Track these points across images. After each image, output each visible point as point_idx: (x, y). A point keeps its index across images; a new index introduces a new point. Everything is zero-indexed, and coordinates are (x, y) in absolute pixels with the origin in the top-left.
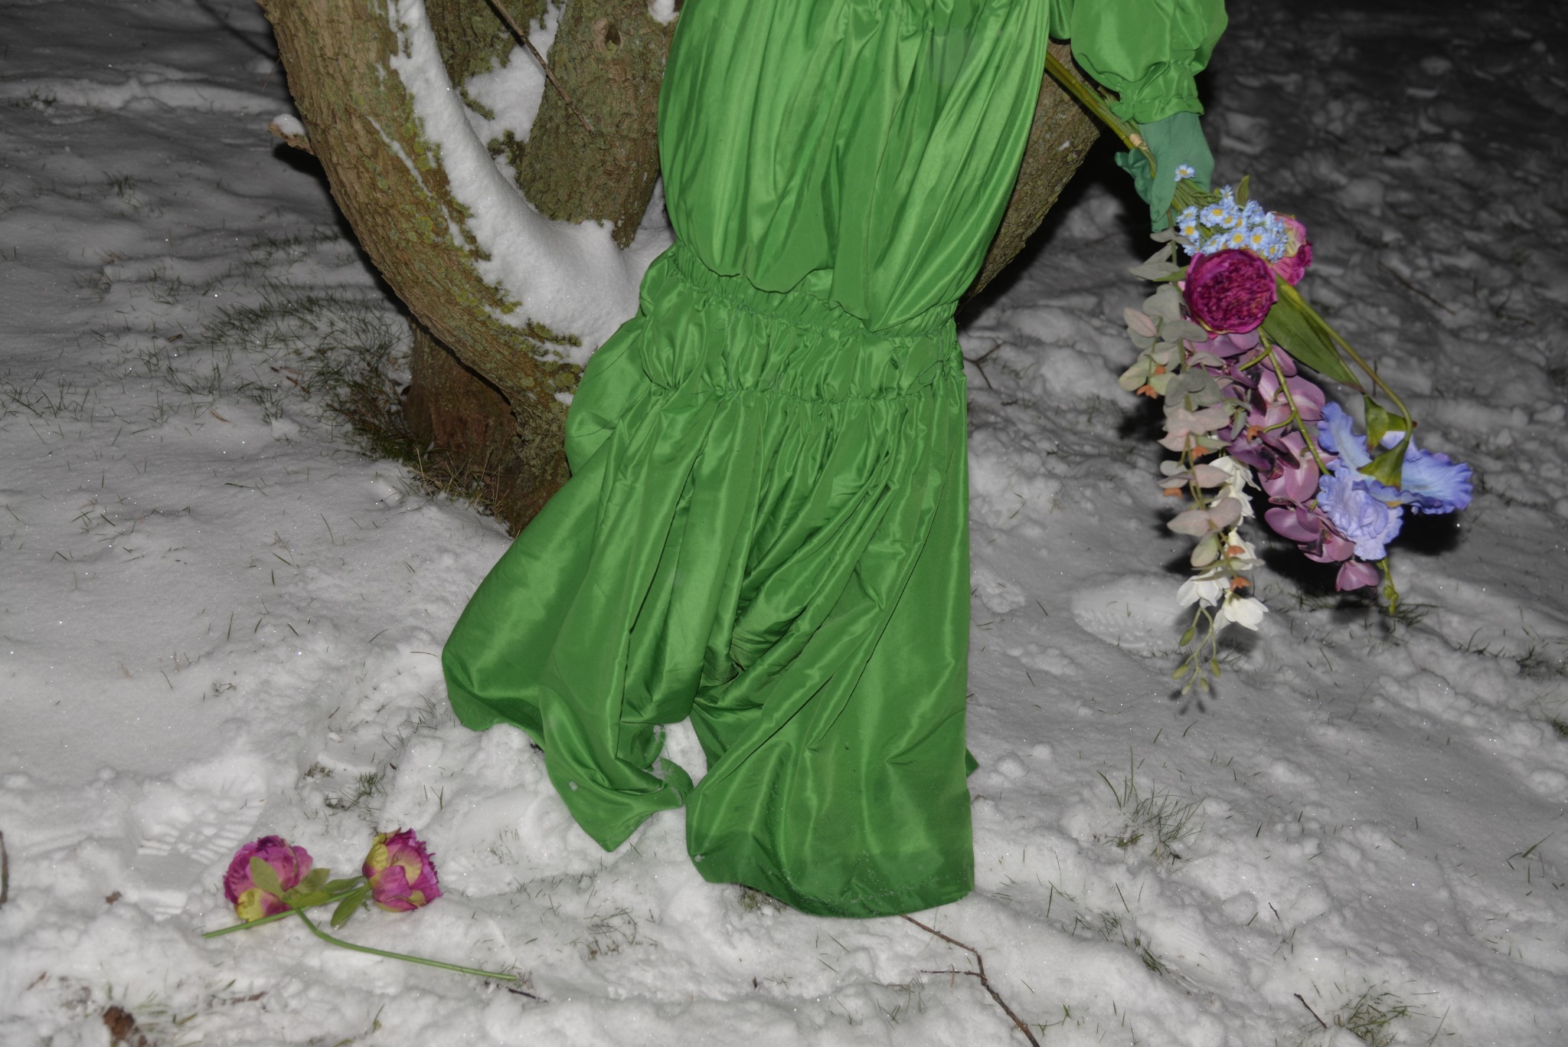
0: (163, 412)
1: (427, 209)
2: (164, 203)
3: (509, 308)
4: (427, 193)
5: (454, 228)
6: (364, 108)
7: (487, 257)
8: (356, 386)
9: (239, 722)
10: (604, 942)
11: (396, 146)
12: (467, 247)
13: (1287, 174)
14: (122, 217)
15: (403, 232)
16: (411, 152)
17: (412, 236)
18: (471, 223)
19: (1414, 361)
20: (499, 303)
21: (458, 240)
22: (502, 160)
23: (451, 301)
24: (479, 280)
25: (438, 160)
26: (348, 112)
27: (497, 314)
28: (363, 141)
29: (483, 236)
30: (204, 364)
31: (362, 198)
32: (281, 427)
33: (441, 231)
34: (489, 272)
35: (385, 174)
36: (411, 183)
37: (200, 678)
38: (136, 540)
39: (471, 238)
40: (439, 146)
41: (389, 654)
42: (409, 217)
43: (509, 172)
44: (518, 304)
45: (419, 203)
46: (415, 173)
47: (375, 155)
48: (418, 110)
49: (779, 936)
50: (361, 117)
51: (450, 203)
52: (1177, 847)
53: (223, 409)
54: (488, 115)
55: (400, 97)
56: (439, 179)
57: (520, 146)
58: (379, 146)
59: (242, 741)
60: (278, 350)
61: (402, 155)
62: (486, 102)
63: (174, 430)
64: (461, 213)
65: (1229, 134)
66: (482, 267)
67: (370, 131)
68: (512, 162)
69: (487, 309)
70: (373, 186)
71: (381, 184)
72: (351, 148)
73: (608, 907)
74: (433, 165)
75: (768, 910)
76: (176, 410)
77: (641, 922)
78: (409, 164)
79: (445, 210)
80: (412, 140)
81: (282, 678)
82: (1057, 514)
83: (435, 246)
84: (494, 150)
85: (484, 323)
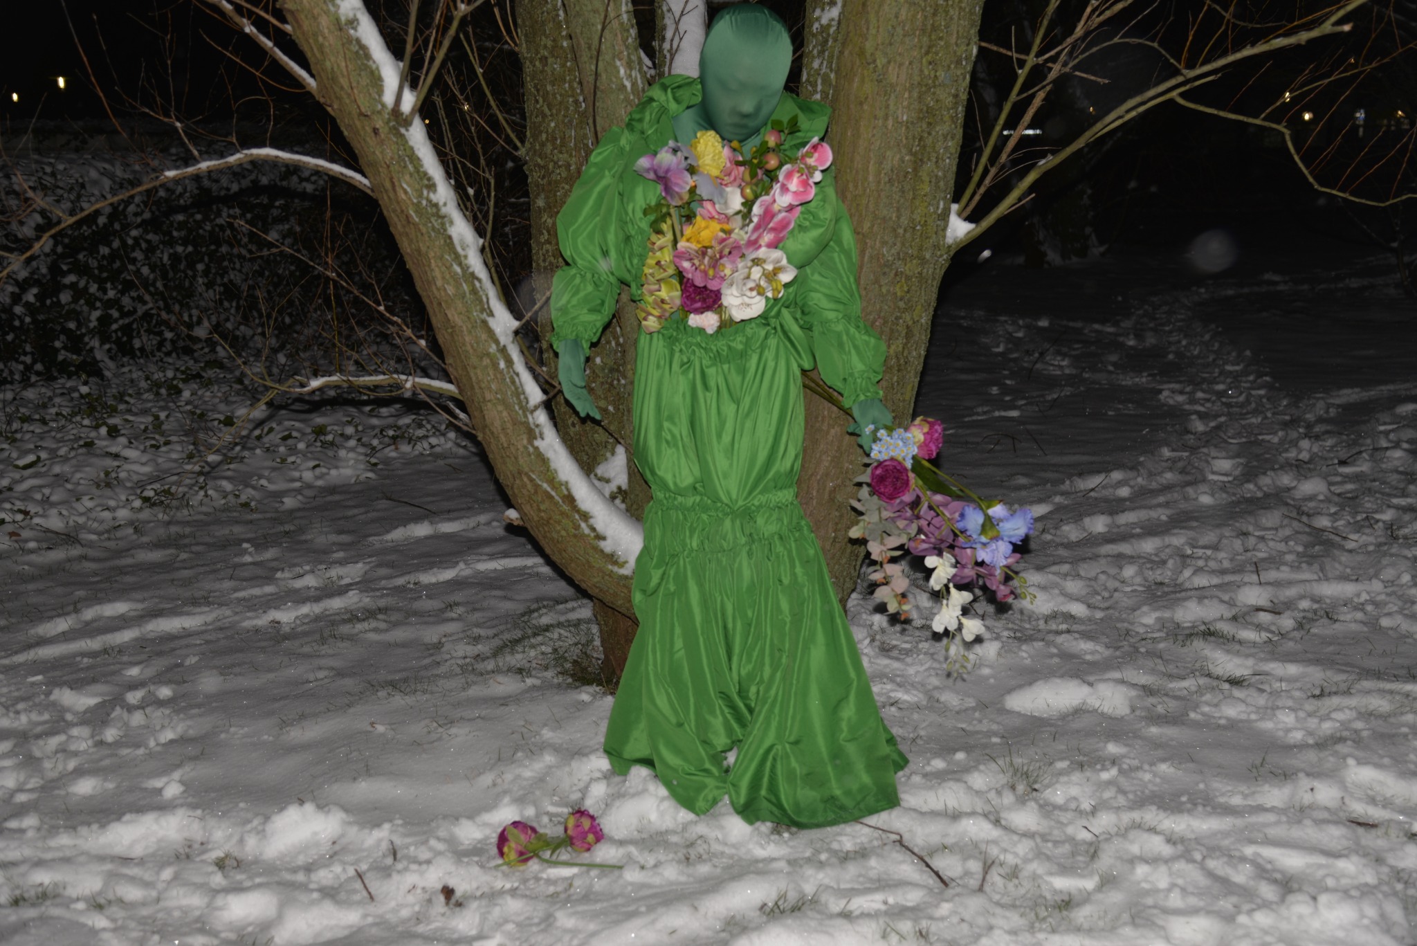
0: (468, 685)
1: (567, 516)
2: (475, 610)
3: (622, 565)
4: (566, 508)
5: (583, 525)
6: (526, 469)
7: (604, 538)
8: (575, 662)
9: (505, 792)
10: (693, 854)
11: (545, 486)
12: (592, 535)
13: (1251, 486)
14: (452, 619)
15: (559, 532)
16: (553, 488)
17: (563, 533)
18: (592, 521)
19: (1304, 565)
20: (616, 563)
21: (587, 531)
22: (618, 501)
23: (591, 567)
24: (602, 551)
25: (568, 490)
26: (520, 473)
27: (615, 569)
28: (529, 486)
29: (600, 527)
30: (490, 665)
31: (536, 518)
32: (529, 681)
33: (578, 527)
34: (607, 546)
35: (543, 502)
36: (556, 504)
37: (487, 779)
38: (453, 731)
39: (593, 529)
40: (567, 483)
41: (585, 759)
42: (559, 522)
43: (623, 506)
44: (626, 562)
45: (563, 513)
46: (557, 498)
47: (536, 492)
48: (553, 465)
49: (791, 843)
50: (526, 474)
51: (578, 511)
52: (1036, 786)
53: (500, 678)
54: (608, 481)
55: (543, 460)
56: (570, 499)
57: (625, 492)
58: (537, 486)
59: (507, 800)
60: (533, 653)
61: (549, 489)
62: (606, 476)
63: (474, 691)
64: (586, 516)
65: (1213, 473)
66: (602, 544)
67: (532, 480)
68: (623, 501)
69: (610, 567)
70: (539, 510)
71: (543, 507)
72: (525, 491)
73: (694, 836)
74: (566, 492)
75: (786, 835)
76: (475, 683)
77: (712, 843)
78: (553, 493)
79: (577, 517)
80: (552, 479)
81: (527, 774)
82: (1002, 661)
83: (575, 536)
84: (613, 497)
85: (610, 576)
